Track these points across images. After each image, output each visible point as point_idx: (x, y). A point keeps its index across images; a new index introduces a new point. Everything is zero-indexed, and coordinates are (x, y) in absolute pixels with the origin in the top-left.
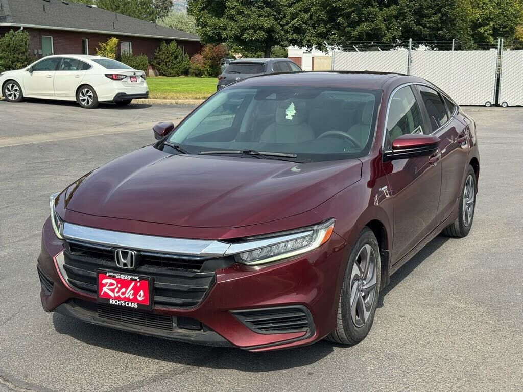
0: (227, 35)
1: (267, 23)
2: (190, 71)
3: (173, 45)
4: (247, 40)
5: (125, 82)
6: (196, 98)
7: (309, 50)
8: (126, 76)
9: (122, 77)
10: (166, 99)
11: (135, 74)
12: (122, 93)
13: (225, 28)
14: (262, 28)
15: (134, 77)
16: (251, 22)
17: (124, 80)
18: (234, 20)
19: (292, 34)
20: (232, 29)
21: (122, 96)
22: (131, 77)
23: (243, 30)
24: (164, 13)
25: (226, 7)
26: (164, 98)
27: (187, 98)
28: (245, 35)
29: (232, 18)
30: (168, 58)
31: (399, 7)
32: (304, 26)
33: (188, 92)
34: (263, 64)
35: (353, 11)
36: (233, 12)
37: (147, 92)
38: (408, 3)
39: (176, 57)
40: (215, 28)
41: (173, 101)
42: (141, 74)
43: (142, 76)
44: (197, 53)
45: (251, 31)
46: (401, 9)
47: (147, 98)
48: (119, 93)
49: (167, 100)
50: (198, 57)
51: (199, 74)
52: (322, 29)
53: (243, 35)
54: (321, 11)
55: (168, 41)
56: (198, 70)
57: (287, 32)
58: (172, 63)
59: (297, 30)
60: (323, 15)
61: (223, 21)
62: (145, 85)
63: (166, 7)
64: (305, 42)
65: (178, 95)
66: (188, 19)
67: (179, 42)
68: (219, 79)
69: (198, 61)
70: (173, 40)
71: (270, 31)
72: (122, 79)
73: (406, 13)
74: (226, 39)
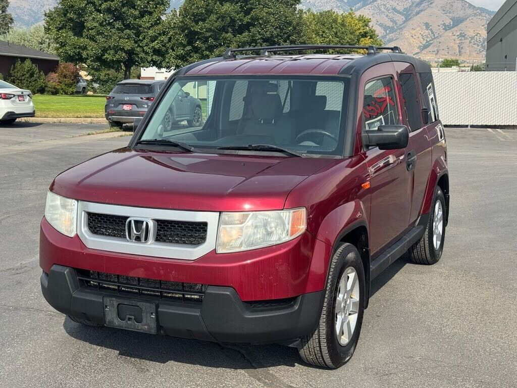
0: (88, 55)
1: (128, 45)
2: (46, 89)
3: (28, 63)
4: (108, 60)
5: (13, 101)
6: (77, 117)
7: (168, 71)
8: (14, 95)
9: (11, 96)
10: (47, 117)
11: (22, 93)
12: (11, 112)
13: (85, 48)
14: (122, 49)
15: (21, 96)
16: (112, 43)
17: (12, 99)
18: (94, 41)
19: (152, 55)
20: (93, 49)
21: (11, 115)
22: (19, 96)
23: (105, 50)
24: (5, 29)
25: (84, 27)
26: (45, 117)
27: (68, 117)
28: (106, 56)
29: (92, 39)
30: (23, 76)
31: (250, 34)
32: (164, 49)
33: (68, 111)
34: (151, 85)
35: (210, 37)
36: (93, 32)
37: (34, 111)
38: (260, 31)
39: (32, 75)
40: (75, 48)
41: (55, 120)
42: (28, 93)
43: (28, 95)
44: (52, 72)
45: (112, 52)
46: (253, 37)
47: (33, 116)
48: (8, 112)
49: (49, 119)
50: (54, 76)
51: (55, 92)
52: (181, 51)
53: (104, 55)
54: (180, 34)
55: (23, 59)
56: (54, 88)
57: (147, 53)
58: (27, 81)
59: (157, 52)
60: (181, 38)
61: (83, 41)
62: (31, 104)
63: (6, 24)
64: (164, 64)
65: (58, 114)
66: (31, 36)
67: (34, 60)
68: (107, 99)
69: (53, 79)
70: (27, 58)
71: (131, 53)
72: (11, 98)
73: (258, 39)
74: (87, 59)
